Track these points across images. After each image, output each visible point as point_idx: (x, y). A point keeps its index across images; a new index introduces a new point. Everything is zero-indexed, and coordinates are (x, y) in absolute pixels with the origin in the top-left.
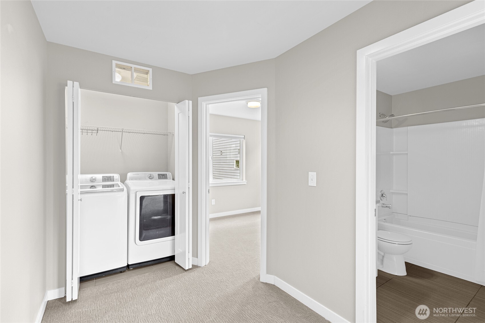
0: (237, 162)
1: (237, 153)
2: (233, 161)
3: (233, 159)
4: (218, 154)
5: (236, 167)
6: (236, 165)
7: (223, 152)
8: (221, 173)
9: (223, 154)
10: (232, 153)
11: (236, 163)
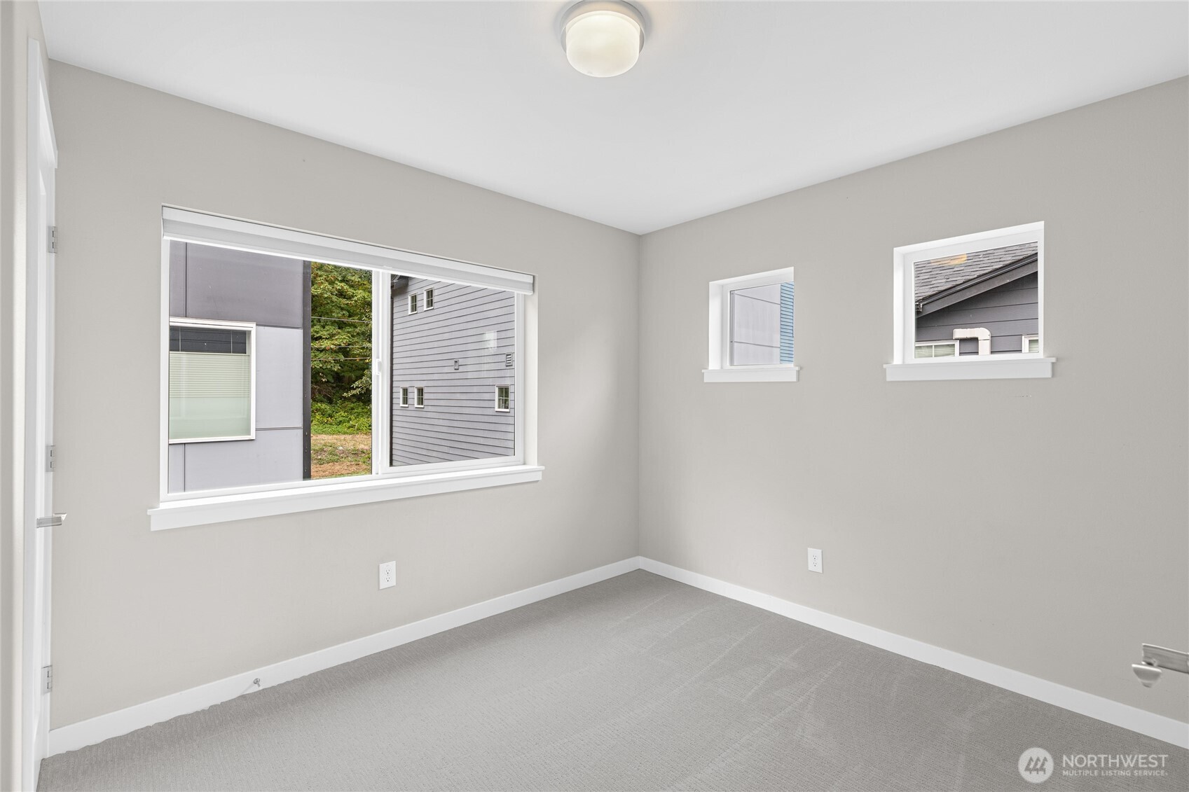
0: (504, 392)
1: (503, 366)
2: (490, 389)
3: (490, 382)
4: (446, 370)
5: (499, 407)
6: (499, 400)
7: (461, 362)
8: (455, 424)
9: (461, 369)
10: (486, 367)
11: (500, 395)
